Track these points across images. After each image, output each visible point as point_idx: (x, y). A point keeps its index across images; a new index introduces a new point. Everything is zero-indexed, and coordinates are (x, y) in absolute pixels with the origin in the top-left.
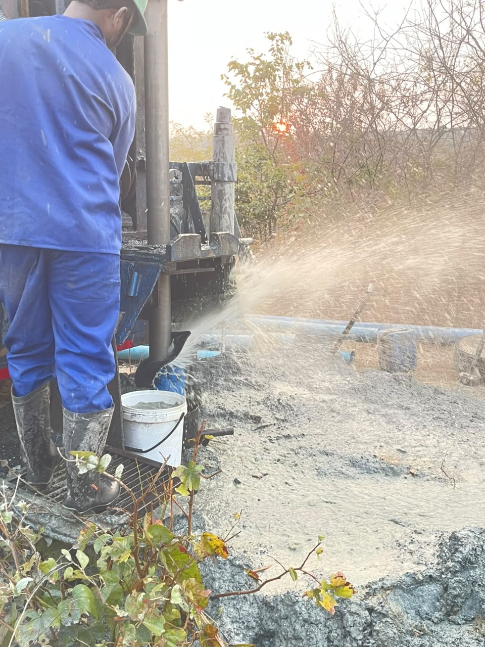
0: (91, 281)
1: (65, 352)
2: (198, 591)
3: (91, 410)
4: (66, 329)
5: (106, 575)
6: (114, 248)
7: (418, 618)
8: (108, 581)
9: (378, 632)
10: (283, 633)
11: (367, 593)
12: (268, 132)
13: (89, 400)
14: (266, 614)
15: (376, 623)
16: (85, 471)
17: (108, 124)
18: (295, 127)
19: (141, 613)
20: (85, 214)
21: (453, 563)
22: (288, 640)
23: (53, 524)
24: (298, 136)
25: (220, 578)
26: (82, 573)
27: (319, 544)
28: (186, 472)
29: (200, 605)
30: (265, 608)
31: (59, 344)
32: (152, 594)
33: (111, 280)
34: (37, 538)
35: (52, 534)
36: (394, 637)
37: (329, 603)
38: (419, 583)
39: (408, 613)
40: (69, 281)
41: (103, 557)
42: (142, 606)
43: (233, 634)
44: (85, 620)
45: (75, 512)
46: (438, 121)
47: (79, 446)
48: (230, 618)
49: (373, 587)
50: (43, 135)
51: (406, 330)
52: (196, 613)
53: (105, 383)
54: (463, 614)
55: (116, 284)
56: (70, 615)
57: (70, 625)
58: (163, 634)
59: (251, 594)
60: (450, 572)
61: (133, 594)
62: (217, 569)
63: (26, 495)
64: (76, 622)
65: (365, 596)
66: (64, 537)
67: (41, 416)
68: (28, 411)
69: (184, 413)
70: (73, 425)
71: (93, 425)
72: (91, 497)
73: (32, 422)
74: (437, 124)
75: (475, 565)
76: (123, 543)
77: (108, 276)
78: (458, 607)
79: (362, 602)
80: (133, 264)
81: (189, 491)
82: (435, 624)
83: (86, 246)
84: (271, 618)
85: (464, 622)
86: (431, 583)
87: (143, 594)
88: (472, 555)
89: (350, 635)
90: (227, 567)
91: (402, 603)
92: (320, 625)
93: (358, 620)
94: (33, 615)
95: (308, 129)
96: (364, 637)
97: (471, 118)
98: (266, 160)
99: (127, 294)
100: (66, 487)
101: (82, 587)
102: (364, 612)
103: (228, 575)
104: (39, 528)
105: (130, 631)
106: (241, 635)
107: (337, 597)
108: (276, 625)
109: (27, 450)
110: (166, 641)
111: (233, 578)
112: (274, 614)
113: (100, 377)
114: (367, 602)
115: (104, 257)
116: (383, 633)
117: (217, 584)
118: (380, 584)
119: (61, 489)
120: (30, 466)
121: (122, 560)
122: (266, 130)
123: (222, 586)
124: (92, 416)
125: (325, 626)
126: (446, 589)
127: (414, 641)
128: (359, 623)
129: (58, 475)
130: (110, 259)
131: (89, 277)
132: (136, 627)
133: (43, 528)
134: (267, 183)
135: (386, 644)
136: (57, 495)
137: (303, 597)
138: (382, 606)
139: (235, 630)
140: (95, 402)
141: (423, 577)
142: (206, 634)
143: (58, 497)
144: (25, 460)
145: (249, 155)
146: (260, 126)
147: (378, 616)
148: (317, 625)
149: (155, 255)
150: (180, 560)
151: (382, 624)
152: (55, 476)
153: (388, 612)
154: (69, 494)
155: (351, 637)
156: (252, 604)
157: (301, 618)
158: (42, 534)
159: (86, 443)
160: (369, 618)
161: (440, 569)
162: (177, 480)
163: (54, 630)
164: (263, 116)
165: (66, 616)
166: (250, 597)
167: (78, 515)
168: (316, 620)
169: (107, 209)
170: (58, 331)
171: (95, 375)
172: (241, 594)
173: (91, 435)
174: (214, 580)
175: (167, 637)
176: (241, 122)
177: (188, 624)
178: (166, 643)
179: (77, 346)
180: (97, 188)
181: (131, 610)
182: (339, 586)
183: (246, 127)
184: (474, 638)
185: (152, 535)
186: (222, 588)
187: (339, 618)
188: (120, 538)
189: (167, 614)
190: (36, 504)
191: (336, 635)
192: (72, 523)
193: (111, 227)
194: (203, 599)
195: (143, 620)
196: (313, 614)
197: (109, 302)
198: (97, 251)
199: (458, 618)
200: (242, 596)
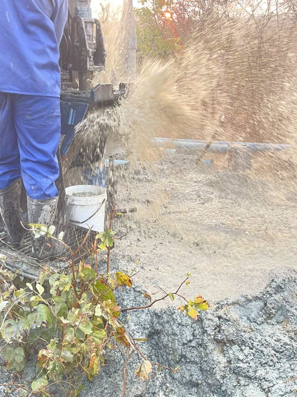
0: (41, 114)
1: (26, 160)
2: (113, 307)
3: (45, 197)
4: (27, 145)
5: (56, 298)
6: (55, 93)
7: (249, 321)
8: (57, 302)
9: (224, 330)
10: (166, 331)
11: (217, 307)
12: (158, 17)
13: (43, 191)
14: (155, 320)
15: (222, 325)
16: (39, 236)
17: (50, 8)
18: (176, 14)
19: (77, 321)
20: (36, 70)
21: (271, 289)
22: (169, 335)
23: (24, 268)
24: (178, 20)
25: (127, 299)
26: (40, 297)
27: (187, 278)
28: (105, 235)
29: (115, 315)
30: (155, 316)
31: (23, 155)
32: (84, 310)
33: (54, 114)
34: (14, 276)
35: (23, 274)
36: (233, 333)
37: (193, 313)
38: (250, 300)
39: (242, 319)
40: (26, 114)
41: (54, 288)
42: (78, 317)
43: (135, 332)
44: (44, 325)
45: (37, 261)
46: (269, 9)
47: (38, 220)
48: (134, 322)
49: (221, 304)
50: (7, 15)
51: (245, 145)
52: (112, 320)
53: (53, 180)
54: (276, 319)
55: (58, 116)
56: (35, 322)
57: (35, 328)
58: (91, 333)
59: (147, 308)
60: (269, 294)
61: (72, 310)
62: (126, 294)
63: (6, 250)
64: (38, 326)
65: (216, 309)
66: (31, 276)
67: (14, 201)
68: (6, 198)
69: (105, 199)
70: (34, 207)
71: (46, 207)
72: (47, 251)
73: (9, 205)
74: (267, 11)
75: (284, 290)
76: (67, 279)
77: (52, 111)
78: (273, 314)
79: (214, 313)
80: (70, 104)
81: (107, 247)
82: (259, 325)
83: (37, 91)
84: (158, 322)
85: (276, 323)
86: (257, 300)
87: (78, 310)
88: (282, 283)
89: (206, 332)
90: (132, 292)
91: (239, 312)
92: (188, 327)
93: (212, 323)
94: (12, 323)
95: (184, 16)
96: (215, 333)
97: (290, 7)
98: (157, 36)
99: (66, 123)
100: (31, 245)
101: (42, 305)
102: (215, 319)
103: (132, 297)
104: (15, 270)
105: (71, 332)
106: (140, 333)
107: (199, 310)
108: (161, 327)
109: (6, 222)
110: (93, 337)
111: (136, 299)
112: (160, 320)
113: (49, 176)
114: (217, 313)
115: (49, 98)
116: (227, 331)
117: (125, 303)
118: (226, 302)
119: (29, 246)
120: (9, 233)
121: (65, 289)
122: (157, 16)
123: (128, 303)
124: (45, 202)
125: (191, 327)
126: (265, 304)
127: (246, 335)
128: (212, 325)
129: (27, 237)
130: (53, 100)
131: (38, 112)
132: (74, 329)
133: (18, 270)
134: (158, 51)
135: (228, 337)
136: (26, 250)
137: (177, 310)
138: (226, 315)
139: (137, 330)
140: (47, 193)
141: (252, 297)
142: (118, 333)
143: (27, 251)
144: (6, 229)
145: (147, 33)
146: (153, 14)
147: (224, 321)
148: (186, 326)
149: (83, 97)
150: (102, 289)
151: (226, 325)
152: (25, 239)
153: (230, 318)
154: (33, 249)
155: (207, 333)
156: (147, 314)
157: (177, 322)
158: (17, 274)
159: (42, 218)
160: (218, 322)
161: (262, 292)
162: (99, 240)
163: (26, 331)
164: (155, 7)
165: (32, 323)
166: (146, 310)
167: (39, 263)
168: (186, 324)
169: (50, 67)
170: (22, 147)
171: (46, 175)
172: (140, 308)
173: (45, 213)
174: (124, 300)
175: (94, 335)
176: (141, 11)
177: (107, 327)
178: (94, 339)
179: (34, 157)
180: (43, 53)
181: (71, 319)
182: (200, 303)
183: (144, 14)
184: (282, 333)
185: (84, 274)
186: (129, 305)
187: (200, 322)
188: (65, 276)
189: (94, 322)
190: (13, 256)
191: (198, 332)
192: (36, 267)
193: (53, 79)
194: (116, 312)
195: (79, 326)
196: (184, 320)
197: (54, 128)
198: (45, 95)
199: (273, 321)
200: (141, 309)
